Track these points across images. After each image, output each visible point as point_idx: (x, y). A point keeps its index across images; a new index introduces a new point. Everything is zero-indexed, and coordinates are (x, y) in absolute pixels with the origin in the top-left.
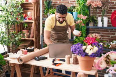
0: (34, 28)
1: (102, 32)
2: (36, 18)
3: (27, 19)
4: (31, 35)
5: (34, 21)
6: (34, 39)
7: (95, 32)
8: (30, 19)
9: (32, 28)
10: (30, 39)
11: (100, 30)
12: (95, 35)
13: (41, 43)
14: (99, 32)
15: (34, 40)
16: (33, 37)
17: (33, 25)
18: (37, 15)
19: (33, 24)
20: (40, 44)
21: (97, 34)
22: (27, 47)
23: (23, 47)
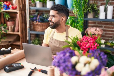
0: (19, 20)
1: (105, 25)
2: (21, 7)
3: (11, 8)
4: (16, 29)
5: (19, 11)
6: (19, 33)
7: (95, 25)
8: (15, 8)
9: (17, 19)
10: (15, 33)
11: (102, 22)
12: (96, 30)
13: (28, 38)
14: (101, 25)
15: (20, 35)
16: (18, 31)
17: (18, 15)
18: (23, 3)
19: (17, 14)
21: (98, 29)
22: (12, 43)
23: (7, 43)
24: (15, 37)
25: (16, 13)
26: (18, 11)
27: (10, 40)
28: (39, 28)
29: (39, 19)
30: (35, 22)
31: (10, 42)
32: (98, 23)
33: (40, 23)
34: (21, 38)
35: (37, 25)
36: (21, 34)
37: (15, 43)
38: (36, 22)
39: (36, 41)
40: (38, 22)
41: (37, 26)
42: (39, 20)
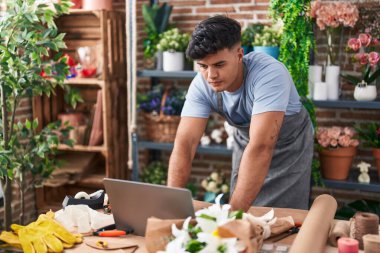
0: (104, 109)
1: (362, 121)
2: (111, 71)
3: (79, 75)
4: (95, 134)
5: (106, 81)
6: (104, 149)
7: (333, 120)
8: (90, 72)
9: (97, 106)
10: (90, 148)
11: (352, 111)
13: (130, 163)
14: (349, 121)
15: (106, 155)
16: (100, 143)
17: (102, 94)
18: (116, 58)
19: (99, 92)
20: (126, 166)
22: (79, 179)
23: (64, 181)
24: (86, 162)
25: (97, 88)
26: (102, 83)
27: (72, 171)
28: (167, 131)
29: (166, 105)
30: (155, 113)
31: (72, 176)
32: (343, 116)
33: (169, 118)
34: (109, 164)
35: (162, 122)
36: (109, 151)
37: (87, 181)
38: (159, 113)
39: (156, 172)
40: (165, 114)
41: (161, 126)
42: (170, 108)
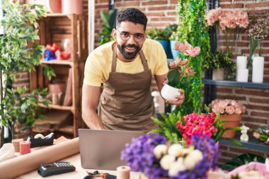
0: (73, 81)
1: (251, 96)
2: (79, 56)
3: (59, 58)
4: (67, 98)
5: (75, 62)
6: (73, 108)
8: (66, 56)
9: (69, 79)
10: (64, 108)
11: (244, 89)
12: (229, 105)
14: (242, 95)
15: (74, 112)
16: (70, 105)
17: (72, 72)
18: (84, 47)
19: (70, 70)
21: (233, 103)
24: (64, 117)
25: (69, 66)
26: (72, 64)
27: (53, 122)
31: (52, 126)
32: (237, 92)
34: (76, 119)
36: (76, 110)
37: (62, 130)
